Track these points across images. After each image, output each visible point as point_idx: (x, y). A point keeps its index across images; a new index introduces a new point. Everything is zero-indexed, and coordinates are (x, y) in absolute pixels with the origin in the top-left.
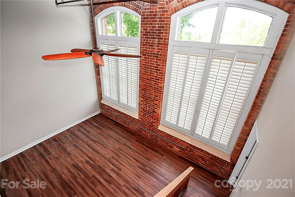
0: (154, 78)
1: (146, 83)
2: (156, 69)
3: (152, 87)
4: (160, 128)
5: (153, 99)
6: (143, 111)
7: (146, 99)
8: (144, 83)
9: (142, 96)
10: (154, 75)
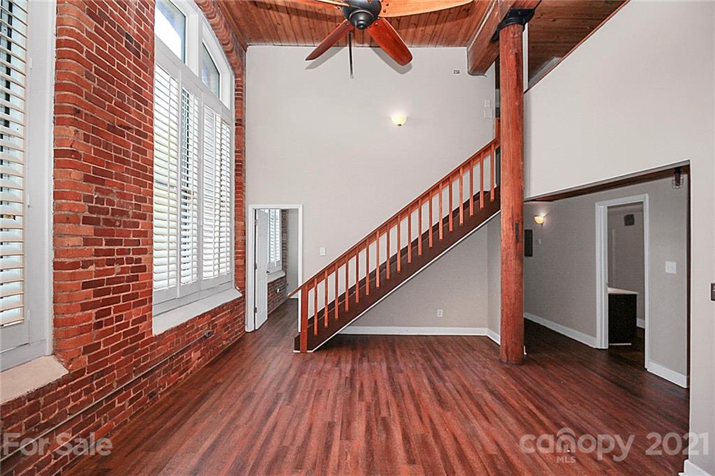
0: (131, 126)
1: (107, 146)
2: (135, 96)
3: (128, 163)
4: (160, 325)
5: (136, 216)
6: (96, 294)
7: (107, 222)
8: (97, 143)
9: (87, 214)
10: (131, 116)
